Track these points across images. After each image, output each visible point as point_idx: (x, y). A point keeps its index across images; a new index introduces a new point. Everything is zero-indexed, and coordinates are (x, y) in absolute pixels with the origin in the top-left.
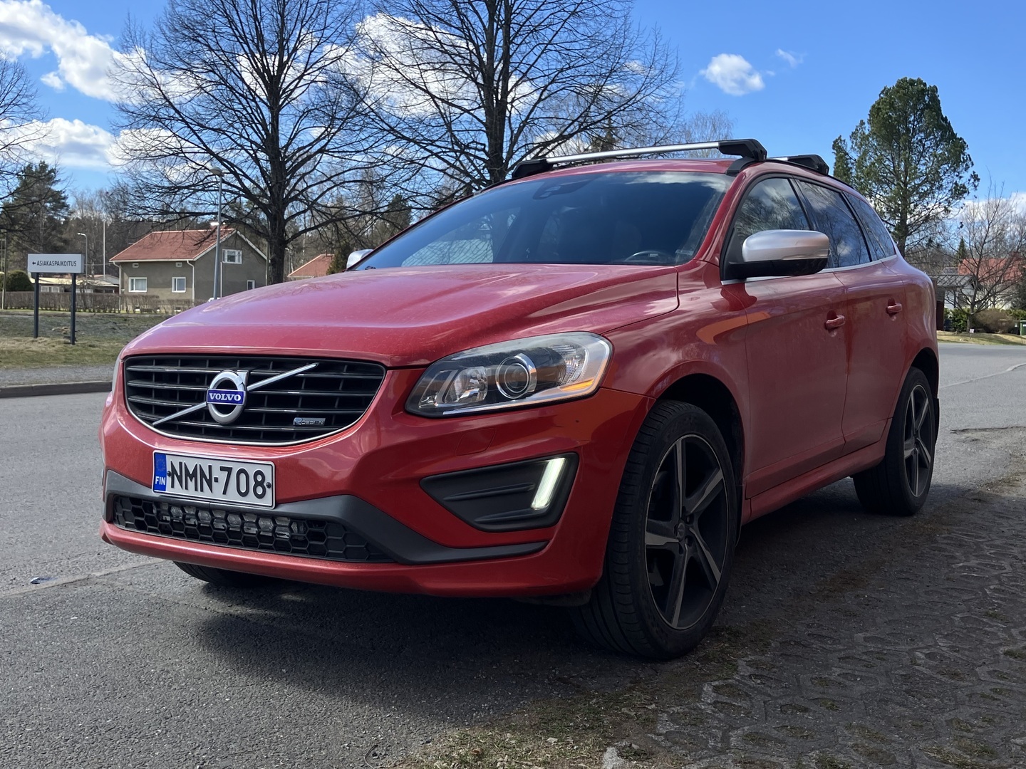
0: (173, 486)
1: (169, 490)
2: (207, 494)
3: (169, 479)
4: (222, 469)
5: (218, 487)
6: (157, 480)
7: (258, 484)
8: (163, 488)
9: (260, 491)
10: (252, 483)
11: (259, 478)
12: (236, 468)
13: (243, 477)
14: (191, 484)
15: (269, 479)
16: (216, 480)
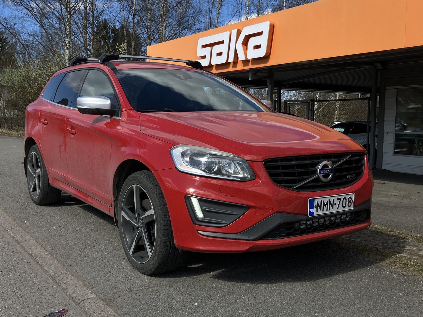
0: (317, 211)
1: (316, 213)
2: (332, 211)
3: (315, 209)
4: (338, 199)
5: (335, 207)
6: (310, 211)
7: (350, 202)
8: (313, 213)
9: (350, 204)
10: (348, 202)
11: (350, 200)
12: (343, 198)
13: (345, 200)
14: (325, 208)
15: (353, 199)
16: (335, 204)
